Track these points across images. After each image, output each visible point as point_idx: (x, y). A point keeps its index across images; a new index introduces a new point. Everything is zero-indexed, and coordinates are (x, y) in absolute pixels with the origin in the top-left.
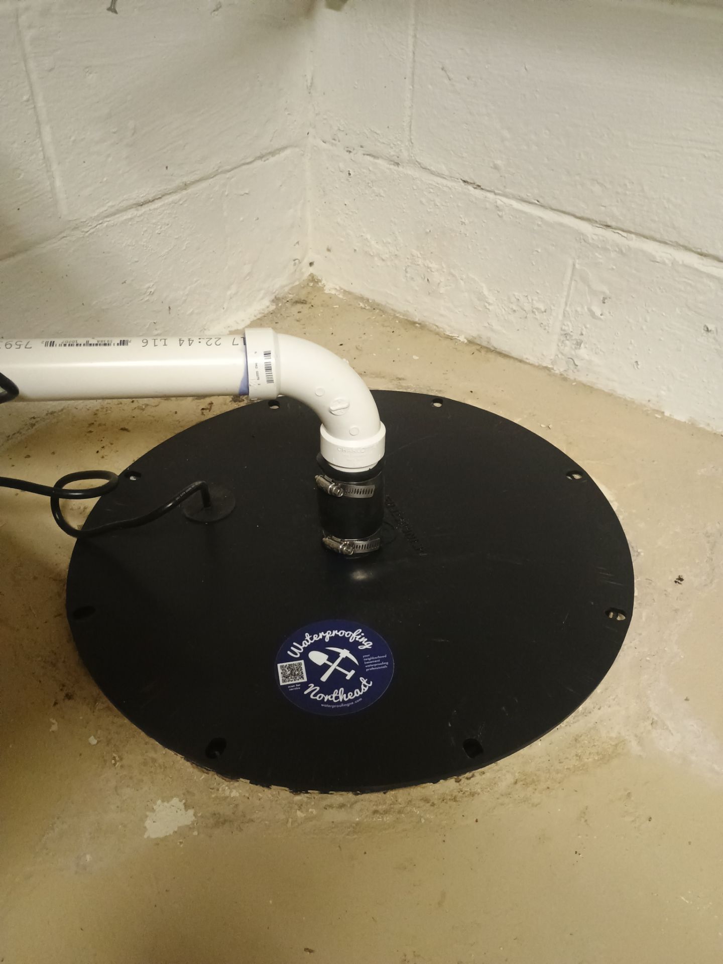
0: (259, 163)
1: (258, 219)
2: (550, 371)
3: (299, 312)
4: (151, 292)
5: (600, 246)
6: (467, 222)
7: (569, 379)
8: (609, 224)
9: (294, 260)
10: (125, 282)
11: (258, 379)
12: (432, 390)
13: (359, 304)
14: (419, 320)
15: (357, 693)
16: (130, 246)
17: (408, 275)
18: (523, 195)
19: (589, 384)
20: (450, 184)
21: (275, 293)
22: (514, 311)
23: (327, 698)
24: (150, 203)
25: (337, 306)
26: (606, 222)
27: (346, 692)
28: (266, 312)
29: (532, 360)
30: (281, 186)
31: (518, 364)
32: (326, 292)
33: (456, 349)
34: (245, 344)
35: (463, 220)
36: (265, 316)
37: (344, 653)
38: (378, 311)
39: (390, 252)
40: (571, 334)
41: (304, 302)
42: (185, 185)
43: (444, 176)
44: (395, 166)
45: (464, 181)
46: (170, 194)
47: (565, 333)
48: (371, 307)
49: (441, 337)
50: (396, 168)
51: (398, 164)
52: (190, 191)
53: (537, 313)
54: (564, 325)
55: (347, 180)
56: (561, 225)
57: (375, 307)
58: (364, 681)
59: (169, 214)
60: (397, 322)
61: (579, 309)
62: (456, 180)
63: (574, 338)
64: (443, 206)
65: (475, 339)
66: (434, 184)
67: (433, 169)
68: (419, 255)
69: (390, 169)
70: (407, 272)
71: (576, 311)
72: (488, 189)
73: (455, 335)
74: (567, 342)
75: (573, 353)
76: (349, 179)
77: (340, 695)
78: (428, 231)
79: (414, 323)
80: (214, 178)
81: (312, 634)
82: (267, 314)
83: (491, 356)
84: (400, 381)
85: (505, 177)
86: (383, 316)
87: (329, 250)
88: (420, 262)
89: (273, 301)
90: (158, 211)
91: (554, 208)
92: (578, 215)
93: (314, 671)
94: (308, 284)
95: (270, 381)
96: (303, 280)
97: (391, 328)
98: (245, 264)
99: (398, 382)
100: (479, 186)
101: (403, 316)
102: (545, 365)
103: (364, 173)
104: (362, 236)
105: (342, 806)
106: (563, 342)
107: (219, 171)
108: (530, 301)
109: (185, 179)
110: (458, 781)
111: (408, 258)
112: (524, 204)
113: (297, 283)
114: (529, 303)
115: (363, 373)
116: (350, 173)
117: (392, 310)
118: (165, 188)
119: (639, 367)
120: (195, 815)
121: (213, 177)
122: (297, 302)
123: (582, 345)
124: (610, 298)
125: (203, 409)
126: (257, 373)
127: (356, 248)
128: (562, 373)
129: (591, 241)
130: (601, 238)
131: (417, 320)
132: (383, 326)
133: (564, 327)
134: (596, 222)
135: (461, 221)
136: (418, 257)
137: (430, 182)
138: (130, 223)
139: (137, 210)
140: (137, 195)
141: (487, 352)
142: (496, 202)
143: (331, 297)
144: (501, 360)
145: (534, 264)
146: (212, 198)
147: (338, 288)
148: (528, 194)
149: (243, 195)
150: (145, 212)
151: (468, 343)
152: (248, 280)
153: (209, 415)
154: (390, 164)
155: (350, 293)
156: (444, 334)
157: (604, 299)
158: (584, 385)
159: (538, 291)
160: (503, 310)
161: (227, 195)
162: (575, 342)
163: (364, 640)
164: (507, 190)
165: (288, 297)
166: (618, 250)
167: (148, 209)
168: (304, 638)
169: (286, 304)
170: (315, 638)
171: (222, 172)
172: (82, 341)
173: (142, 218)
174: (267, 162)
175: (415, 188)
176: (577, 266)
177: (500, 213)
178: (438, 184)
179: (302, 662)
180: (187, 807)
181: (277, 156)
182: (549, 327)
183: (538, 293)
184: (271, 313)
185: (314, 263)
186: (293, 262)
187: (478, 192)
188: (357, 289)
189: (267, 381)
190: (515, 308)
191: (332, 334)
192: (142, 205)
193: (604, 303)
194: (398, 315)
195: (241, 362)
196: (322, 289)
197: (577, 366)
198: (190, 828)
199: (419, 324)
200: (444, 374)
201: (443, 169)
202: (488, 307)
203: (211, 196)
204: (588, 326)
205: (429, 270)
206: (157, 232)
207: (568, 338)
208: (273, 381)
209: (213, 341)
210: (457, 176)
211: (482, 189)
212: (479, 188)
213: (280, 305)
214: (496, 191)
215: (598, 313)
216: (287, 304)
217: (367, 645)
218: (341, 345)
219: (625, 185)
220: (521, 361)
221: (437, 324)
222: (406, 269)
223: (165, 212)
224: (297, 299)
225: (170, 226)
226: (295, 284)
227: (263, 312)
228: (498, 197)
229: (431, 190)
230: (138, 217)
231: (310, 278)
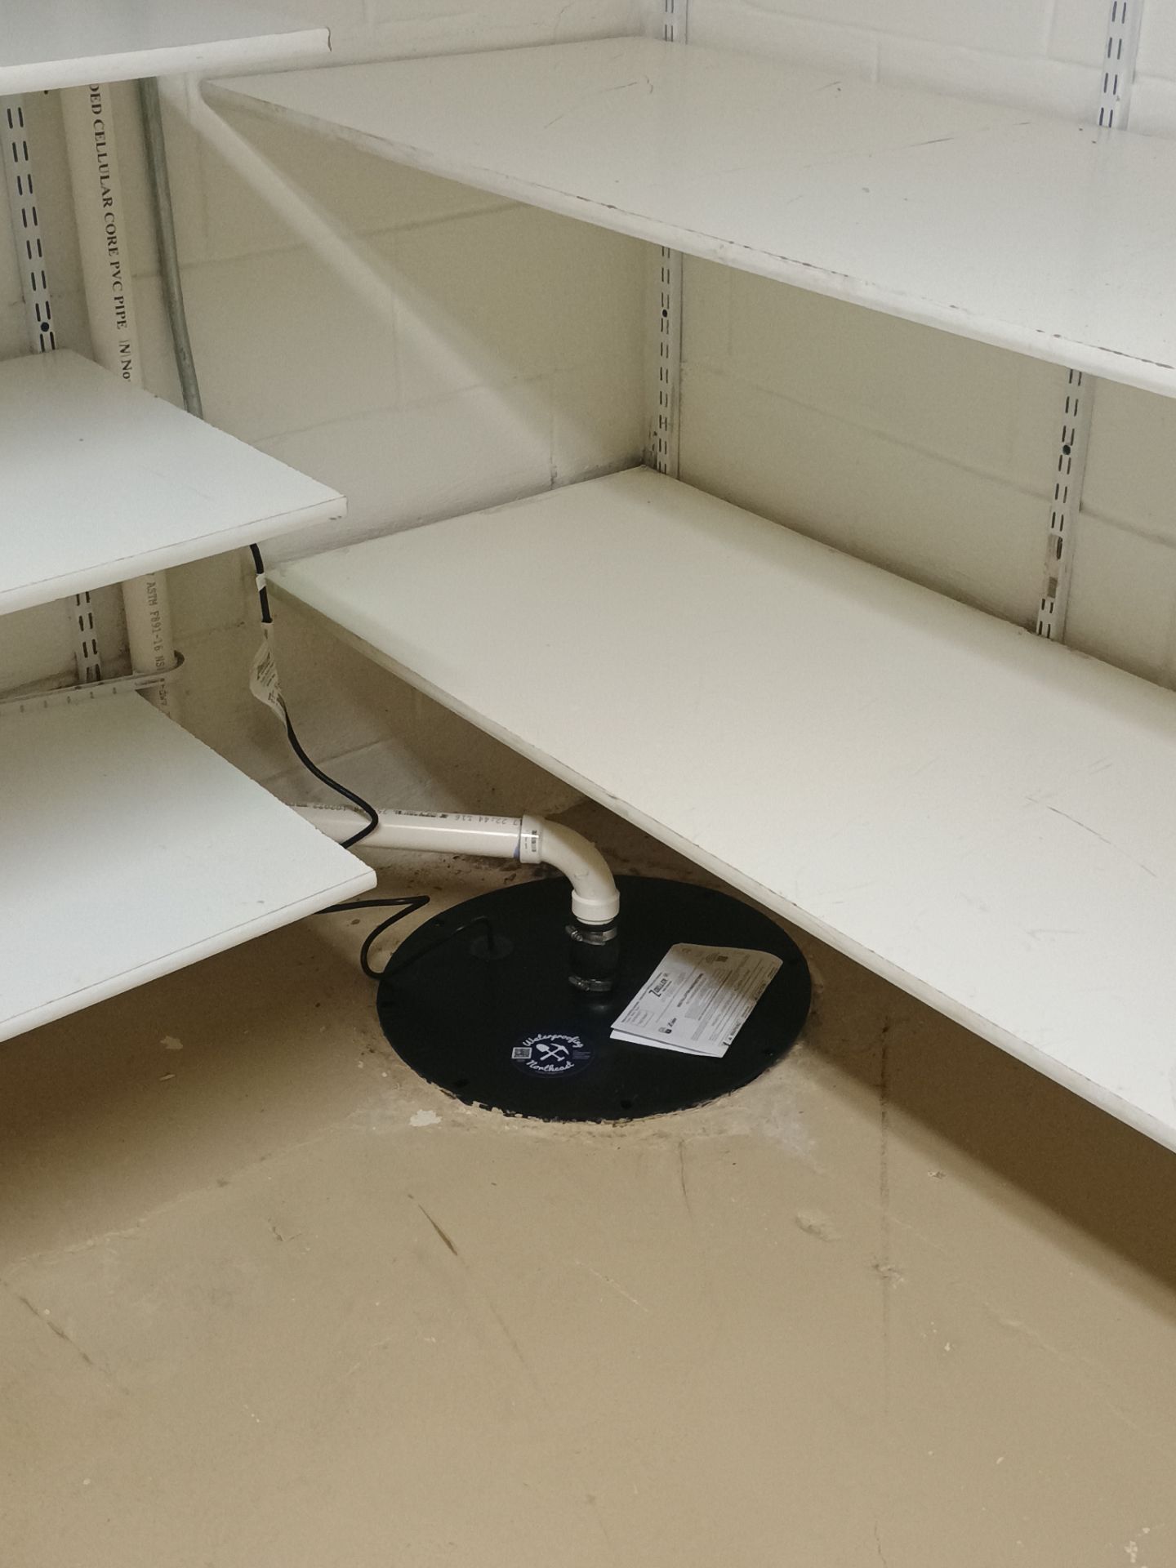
11: (526, 849)
15: (562, 1068)
23: (540, 1068)
27: (554, 1067)
34: (521, 825)
37: (561, 1048)
58: (568, 1063)
77: (551, 1068)
81: (543, 1036)
93: (537, 1055)
95: (534, 851)
105: (534, 1127)
110: (614, 1126)
120: (442, 1119)
125: (506, 879)
126: (526, 844)
153: (510, 884)
163: (578, 1043)
168: (537, 1036)
170: (545, 1037)
172: (419, 813)
179: (531, 1049)
180: (438, 1115)
189: (532, 851)
195: (516, 835)
198: (439, 1125)
208: (536, 851)
209: (501, 821)
217: (579, 1045)
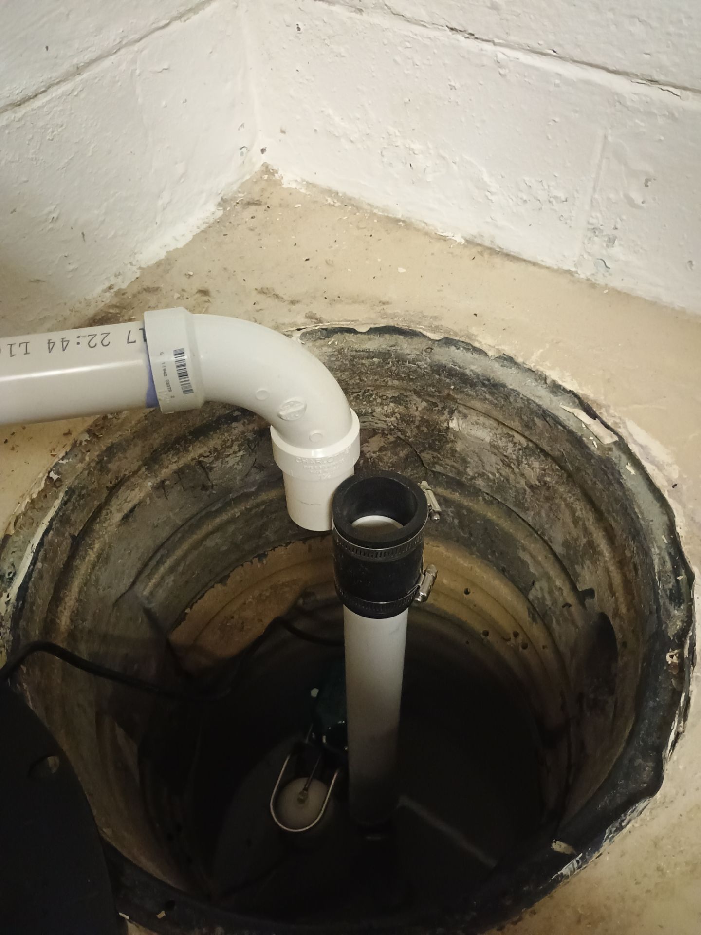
0: (177, 25)
1: (186, 101)
2: (573, 275)
3: (252, 218)
4: (53, 217)
5: (642, 110)
6: (457, 85)
7: (598, 285)
8: (656, 78)
9: (241, 148)
10: (14, 211)
11: (170, 390)
12: (425, 317)
13: (327, 200)
14: (402, 216)
16: (13, 162)
17: (385, 160)
18: (535, 45)
19: (625, 291)
20: (433, 33)
21: (220, 193)
22: (525, 201)
24: (32, 100)
25: (300, 205)
26: (651, 76)
28: (212, 221)
29: (549, 262)
30: (211, 52)
31: (531, 268)
32: (284, 186)
33: (452, 253)
34: (145, 340)
35: (453, 83)
36: (210, 227)
38: (350, 207)
39: (359, 131)
40: (601, 228)
41: (257, 203)
42: (78, 68)
43: (424, 24)
44: (357, 13)
45: (452, 29)
46: (58, 83)
47: (593, 227)
48: (342, 202)
49: (432, 238)
50: (357, 16)
51: (360, 11)
52: (85, 75)
53: (554, 202)
54: (593, 217)
55: (297, 37)
56: (588, 82)
57: (348, 203)
59: (61, 111)
60: (375, 221)
61: (612, 196)
62: (440, 27)
63: (605, 233)
64: (424, 64)
65: (475, 237)
66: (411, 35)
67: (408, 14)
68: (398, 134)
69: (351, 18)
70: (383, 156)
71: (609, 199)
72: (484, 38)
73: (449, 234)
74: (596, 239)
75: (604, 252)
76: (299, 35)
78: (407, 100)
79: (399, 220)
80: (119, 53)
82: (213, 223)
83: (497, 260)
84: (385, 307)
85: (507, 20)
86: (358, 214)
87: (283, 132)
88: (399, 142)
89: (219, 204)
90: (45, 109)
91: (576, 59)
92: (611, 68)
94: (261, 177)
95: (188, 390)
96: (255, 173)
97: (368, 231)
98: (176, 163)
99: (382, 307)
100: (473, 35)
101: (383, 212)
102: (566, 268)
103: (317, 26)
104: (322, 111)
106: (590, 238)
107: (124, 43)
108: (546, 187)
109: (75, 61)
111: (383, 138)
112: (535, 56)
113: (248, 177)
114: (544, 190)
115: (337, 298)
116: (300, 26)
117: (369, 204)
118: (49, 76)
119: (693, 268)
121: (116, 52)
122: (249, 203)
123: (616, 242)
124: (654, 179)
126: (167, 383)
127: (316, 128)
128: (589, 277)
129: (629, 103)
130: (643, 98)
131: (399, 216)
132: (358, 228)
133: (591, 220)
134: (637, 75)
135: (450, 85)
136: (396, 136)
137: (406, 33)
138: (7, 132)
139: (15, 112)
140: (11, 91)
141: (491, 254)
142: (496, 56)
143: (290, 192)
144: (510, 265)
145: (550, 137)
146: (118, 81)
147: (299, 180)
148: (540, 43)
149: (161, 72)
150: (25, 113)
151: (466, 244)
152: (183, 182)
154: (352, 12)
155: (314, 186)
156: (436, 233)
157: (647, 181)
158: (619, 292)
159: (556, 175)
160: (510, 200)
161: (139, 75)
162: (606, 239)
164: (512, 38)
165: (238, 197)
166: (667, 114)
167: (29, 108)
169: (236, 207)
171: (126, 45)
173: (23, 122)
174: (187, 21)
175: (386, 42)
176: (610, 139)
177: (502, 71)
178: (416, 35)
181: (201, 13)
182: (571, 220)
183: (555, 176)
184: (218, 222)
185: (267, 149)
186: (240, 151)
187: (471, 43)
188: (324, 180)
189: (184, 391)
190: (525, 198)
191: (295, 245)
192: (20, 105)
193: (647, 186)
194: (375, 211)
196: (278, 183)
197: (609, 268)
199: (403, 221)
200: (438, 291)
201: (423, 14)
202: (490, 197)
203: (117, 79)
204: (624, 217)
205: (411, 152)
206: (48, 138)
207: (597, 233)
208: (191, 390)
210: (442, 22)
211: (477, 38)
212: (472, 37)
213: (228, 209)
214: (496, 41)
215: (637, 198)
216: (238, 207)
218: (307, 260)
219: (680, 21)
220: (534, 264)
221: (425, 221)
222: (381, 152)
223: (55, 109)
224: (248, 200)
225: (66, 128)
226: (245, 180)
227: (207, 220)
228: (499, 48)
229: (408, 45)
230: (17, 121)
231: (264, 169)
